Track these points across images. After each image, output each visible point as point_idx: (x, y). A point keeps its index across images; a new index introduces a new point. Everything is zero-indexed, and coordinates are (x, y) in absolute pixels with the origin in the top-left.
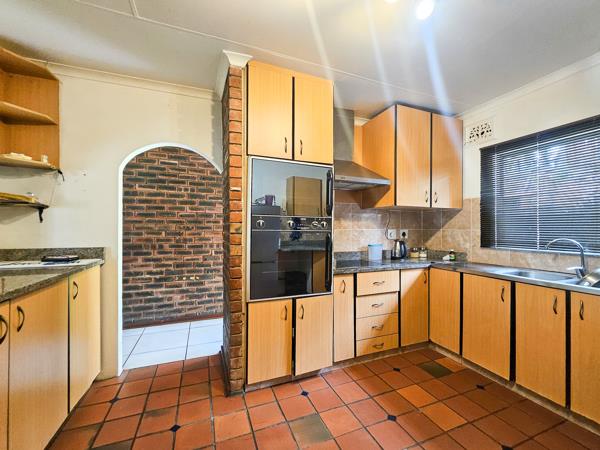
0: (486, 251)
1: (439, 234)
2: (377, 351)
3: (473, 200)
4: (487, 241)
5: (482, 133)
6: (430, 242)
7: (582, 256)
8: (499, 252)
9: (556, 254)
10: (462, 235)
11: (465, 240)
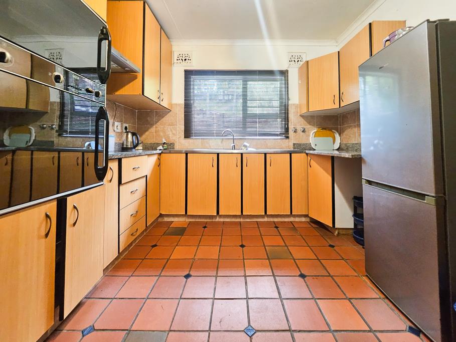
0: (188, 140)
1: (153, 130)
2: (135, 237)
3: (179, 104)
4: (188, 134)
5: (185, 60)
6: (144, 136)
7: (234, 139)
8: (195, 140)
9: (223, 139)
10: (171, 130)
11: (173, 134)
